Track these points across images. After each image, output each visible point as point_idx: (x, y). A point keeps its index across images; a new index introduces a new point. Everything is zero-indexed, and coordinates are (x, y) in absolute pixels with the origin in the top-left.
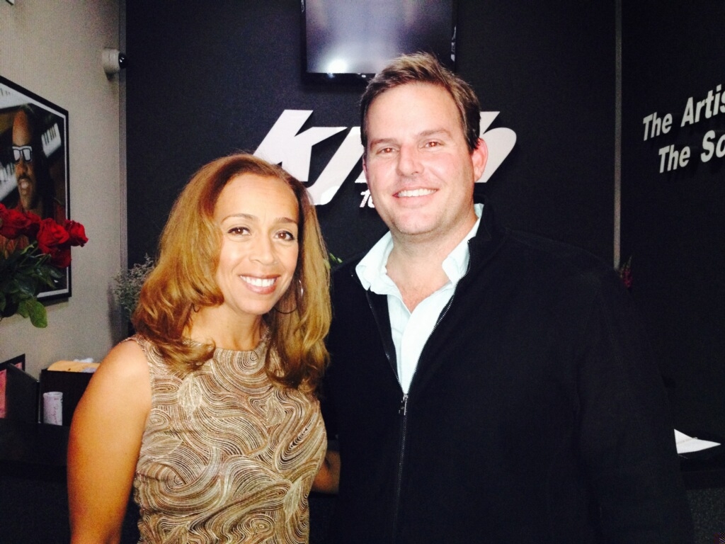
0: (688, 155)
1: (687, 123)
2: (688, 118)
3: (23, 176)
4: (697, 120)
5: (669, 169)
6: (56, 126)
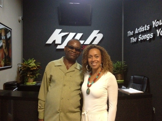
0: (136, 39)
1: (136, 33)
2: (136, 32)
3: (4, 42)
4: (138, 32)
5: (133, 42)
6: (9, 32)
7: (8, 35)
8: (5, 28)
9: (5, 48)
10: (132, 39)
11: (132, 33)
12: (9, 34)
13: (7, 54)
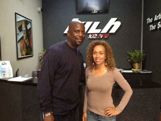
0: (155, 27)
1: (155, 20)
3: (24, 33)
6: (30, 23)
7: (28, 27)
8: (25, 20)
9: (26, 39)
10: (151, 27)
11: (151, 20)
12: (29, 25)
13: (28, 44)
